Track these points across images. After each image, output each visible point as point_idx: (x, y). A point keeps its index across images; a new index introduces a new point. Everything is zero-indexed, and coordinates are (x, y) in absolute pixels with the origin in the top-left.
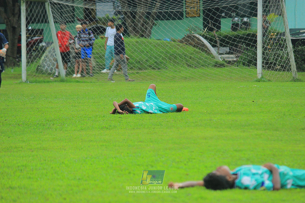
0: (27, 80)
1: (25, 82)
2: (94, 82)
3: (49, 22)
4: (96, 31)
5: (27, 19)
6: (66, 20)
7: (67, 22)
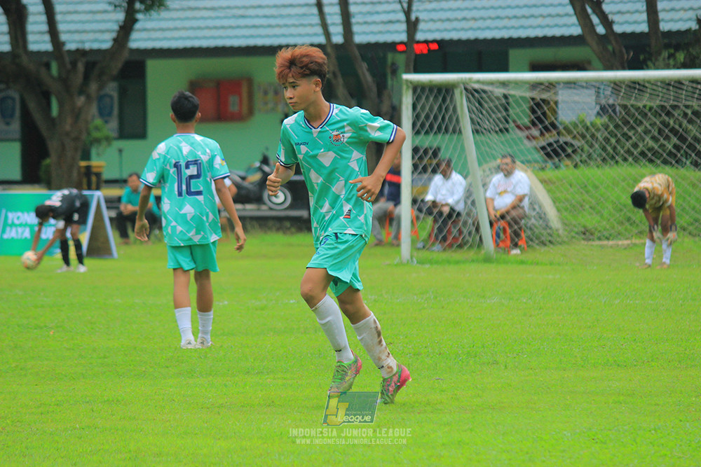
0: (412, 258)
1: (408, 261)
2: (559, 264)
3: (460, 132)
4: (564, 150)
5: (414, 125)
6: (498, 126)
7: (501, 130)
